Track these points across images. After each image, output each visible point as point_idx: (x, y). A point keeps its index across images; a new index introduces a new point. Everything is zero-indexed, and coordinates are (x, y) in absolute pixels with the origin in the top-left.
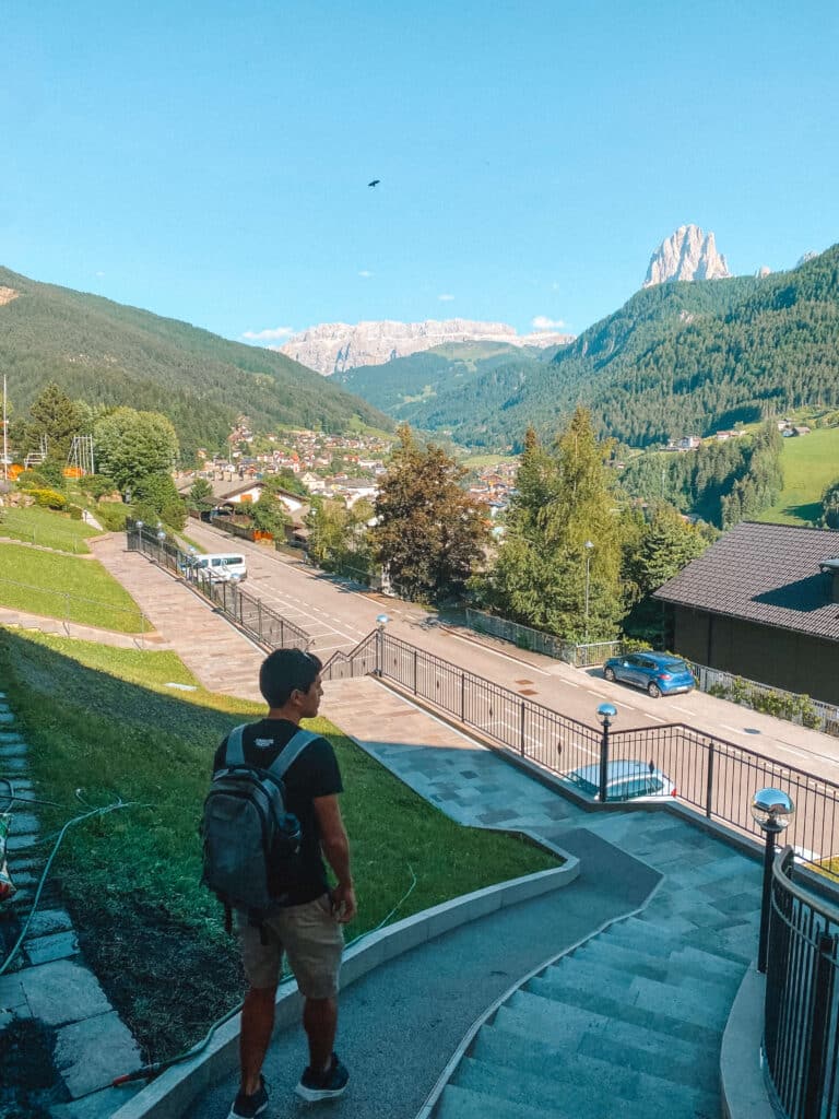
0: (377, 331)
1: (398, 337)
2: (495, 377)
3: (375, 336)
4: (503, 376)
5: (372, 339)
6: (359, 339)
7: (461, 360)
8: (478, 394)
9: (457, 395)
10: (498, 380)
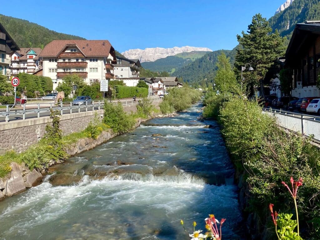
0: (153, 52)
1: (162, 54)
2: (208, 58)
3: (152, 54)
4: (212, 57)
5: (151, 55)
6: (145, 54)
7: (189, 59)
8: (199, 67)
9: (187, 68)
10: (210, 59)
